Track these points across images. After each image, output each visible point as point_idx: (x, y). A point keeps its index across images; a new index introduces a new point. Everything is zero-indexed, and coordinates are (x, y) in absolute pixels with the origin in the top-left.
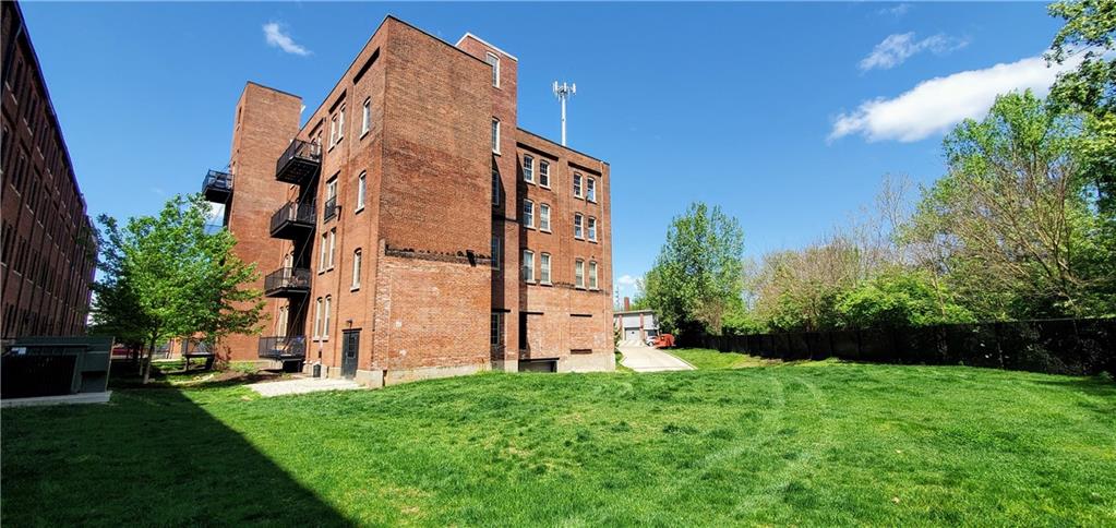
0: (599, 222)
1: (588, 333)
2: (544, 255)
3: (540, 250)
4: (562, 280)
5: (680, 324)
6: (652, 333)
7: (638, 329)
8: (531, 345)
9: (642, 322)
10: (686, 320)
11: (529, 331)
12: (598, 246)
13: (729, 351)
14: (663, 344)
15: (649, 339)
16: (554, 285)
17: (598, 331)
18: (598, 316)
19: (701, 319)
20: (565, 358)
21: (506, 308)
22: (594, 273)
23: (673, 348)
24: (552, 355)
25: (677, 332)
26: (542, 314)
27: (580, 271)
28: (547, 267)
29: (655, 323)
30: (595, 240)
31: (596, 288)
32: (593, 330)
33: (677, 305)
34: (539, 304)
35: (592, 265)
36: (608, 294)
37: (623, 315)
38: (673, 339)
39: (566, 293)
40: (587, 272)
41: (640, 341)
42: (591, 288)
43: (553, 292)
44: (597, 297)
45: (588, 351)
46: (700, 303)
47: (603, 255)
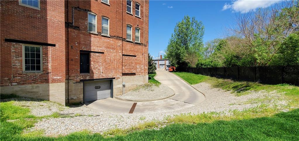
0: (142, 7)
1: (133, 65)
2: (105, 18)
3: (101, 15)
4: (117, 35)
5: (178, 63)
6: (168, 66)
7: (164, 65)
8: (94, 71)
9: (165, 62)
10: (181, 62)
11: (92, 63)
12: (141, 20)
13: (198, 74)
14: (172, 70)
15: (167, 68)
16: (111, 37)
17: (139, 64)
18: (140, 57)
19: (187, 61)
20: (118, 78)
21: (49, 42)
22: (138, 34)
23: (175, 72)
24: (110, 76)
25: (176, 66)
26: (103, 53)
27: (130, 32)
28: (107, 26)
29: (169, 63)
30: (140, 17)
31: (139, 42)
32: (136, 64)
33: (178, 56)
34: (101, 47)
35: (137, 29)
36: (145, 46)
37: (159, 60)
38: (175, 68)
39: (120, 43)
40: (134, 33)
41: (164, 69)
42: (136, 42)
43: (112, 41)
44: (139, 47)
45: (134, 74)
46: (187, 55)
47: (144, 26)
